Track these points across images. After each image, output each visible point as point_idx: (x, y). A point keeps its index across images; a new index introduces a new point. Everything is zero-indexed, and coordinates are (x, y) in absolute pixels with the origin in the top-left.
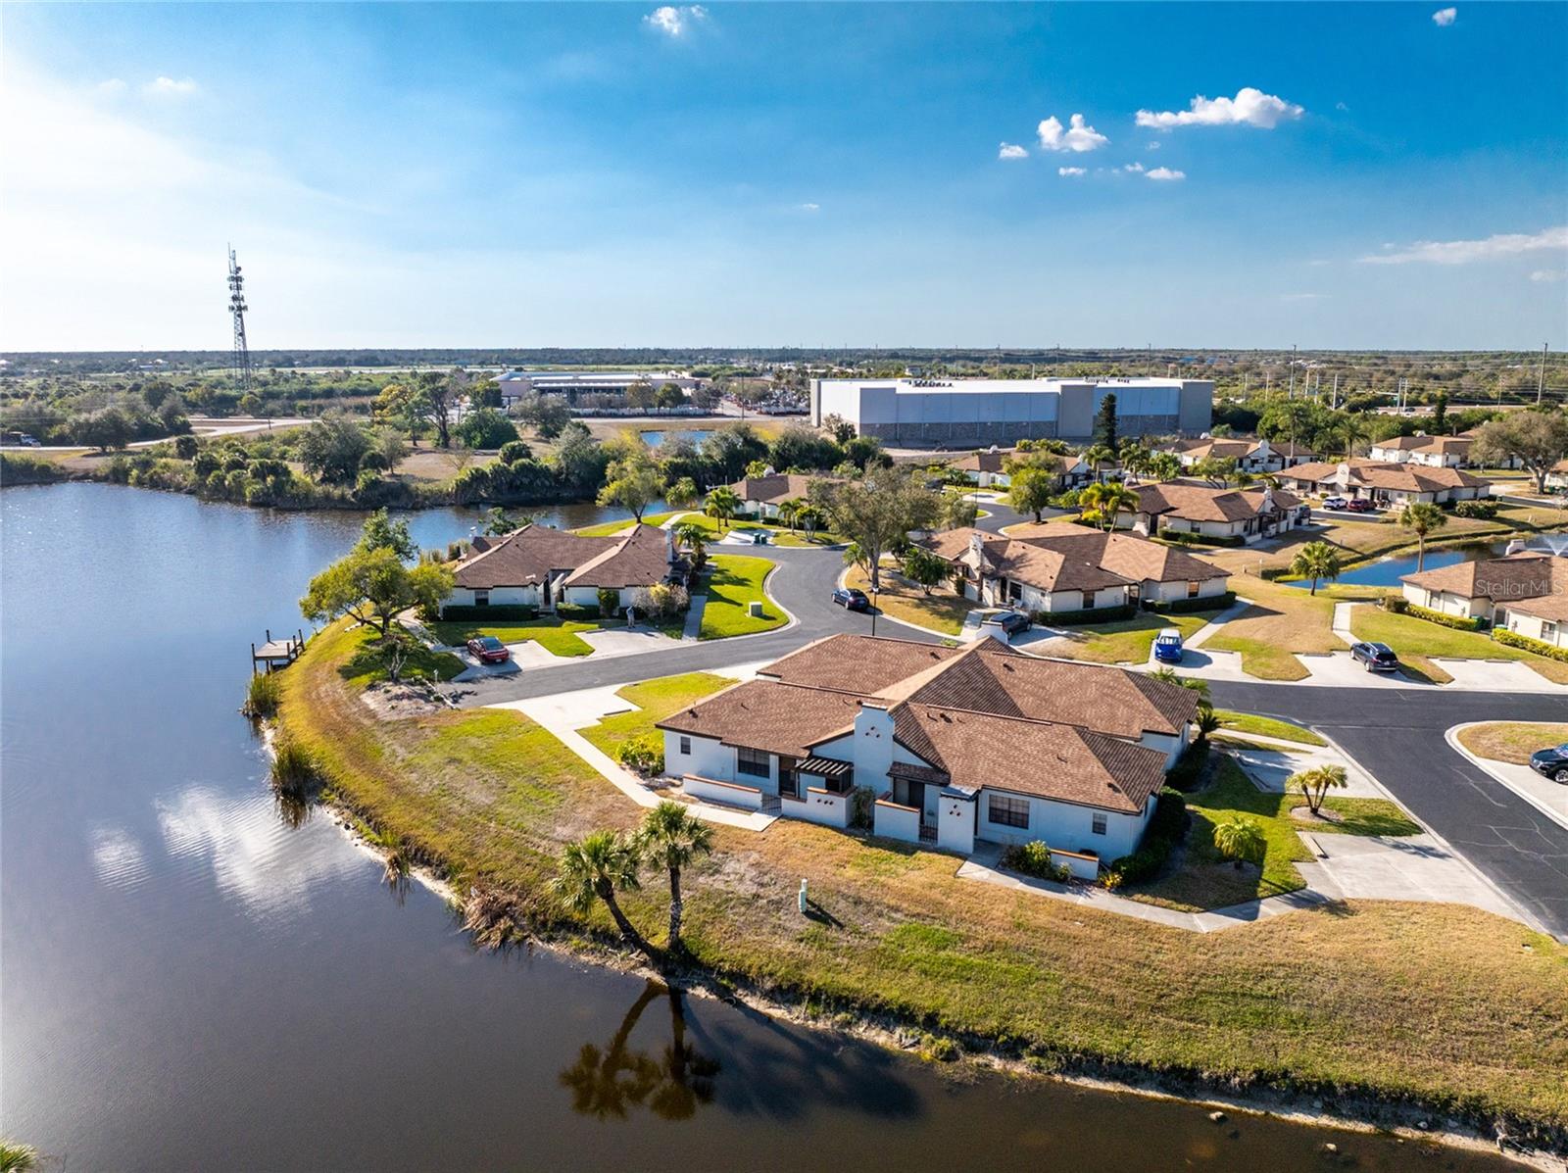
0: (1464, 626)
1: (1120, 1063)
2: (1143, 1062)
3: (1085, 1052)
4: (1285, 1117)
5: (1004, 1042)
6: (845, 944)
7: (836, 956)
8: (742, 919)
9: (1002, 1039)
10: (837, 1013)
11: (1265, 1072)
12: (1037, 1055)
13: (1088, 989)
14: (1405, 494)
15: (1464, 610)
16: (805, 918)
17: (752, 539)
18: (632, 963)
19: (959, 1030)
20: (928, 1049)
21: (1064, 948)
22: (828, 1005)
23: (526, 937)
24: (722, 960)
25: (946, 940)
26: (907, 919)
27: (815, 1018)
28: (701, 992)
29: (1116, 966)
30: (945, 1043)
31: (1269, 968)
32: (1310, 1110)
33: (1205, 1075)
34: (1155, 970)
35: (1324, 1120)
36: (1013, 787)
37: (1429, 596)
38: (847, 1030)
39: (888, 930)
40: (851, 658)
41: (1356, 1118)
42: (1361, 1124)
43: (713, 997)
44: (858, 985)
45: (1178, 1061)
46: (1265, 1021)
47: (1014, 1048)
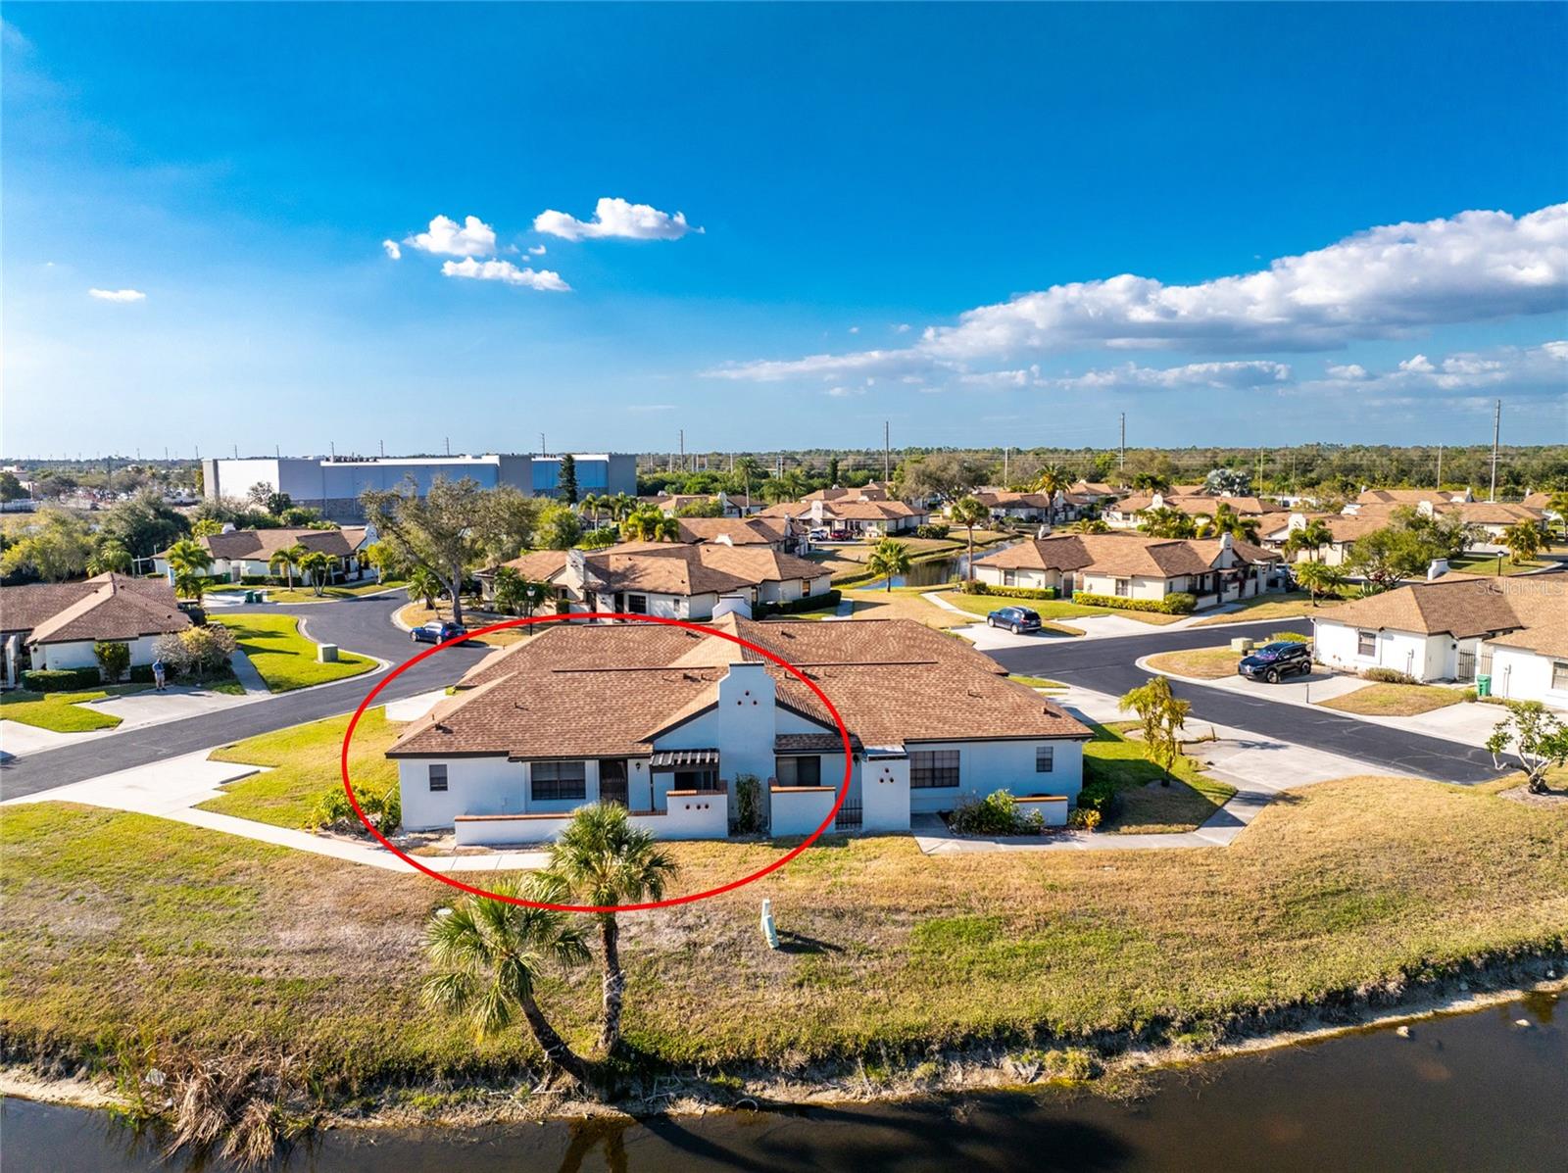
0: (1045, 596)
1: (1278, 1008)
2: (1298, 998)
3: (1234, 1008)
4: (1450, 1010)
5: (1143, 1029)
6: (863, 971)
7: (864, 991)
8: (691, 982)
9: (1138, 1025)
10: (911, 1067)
11: (1408, 967)
12: (1185, 1032)
13: (1181, 935)
14: (874, 523)
15: (1039, 583)
16: (782, 955)
17: (242, 599)
18: (545, 1102)
19: (1084, 1033)
20: (1063, 1068)
21: (1121, 901)
22: (894, 1061)
23: (317, 1120)
24: (701, 1049)
25: (987, 929)
26: (918, 917)
27: (887, 1085)
28: (690, 1107)
29: (1189, 901)
30: (1077, 1056)
31: (1317, 863)
32: (1461, 995)
33: (1361, 991)
34: (1226, 894)
35: (1479, 1001)
36: (940, 735)
37: (1003, 575)
38: (940, 1086)
39: (906, 939)
40: (584, 652)
41: (1501, 988)
42: (1509, 992)
43: (715, 1108)
44: (923, 1019)
45: (1329, 984)
46: (1360, 918)
47: (1156, 1032)
